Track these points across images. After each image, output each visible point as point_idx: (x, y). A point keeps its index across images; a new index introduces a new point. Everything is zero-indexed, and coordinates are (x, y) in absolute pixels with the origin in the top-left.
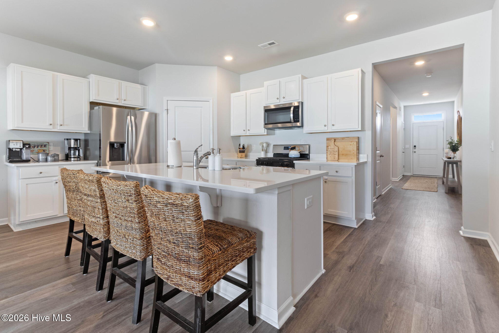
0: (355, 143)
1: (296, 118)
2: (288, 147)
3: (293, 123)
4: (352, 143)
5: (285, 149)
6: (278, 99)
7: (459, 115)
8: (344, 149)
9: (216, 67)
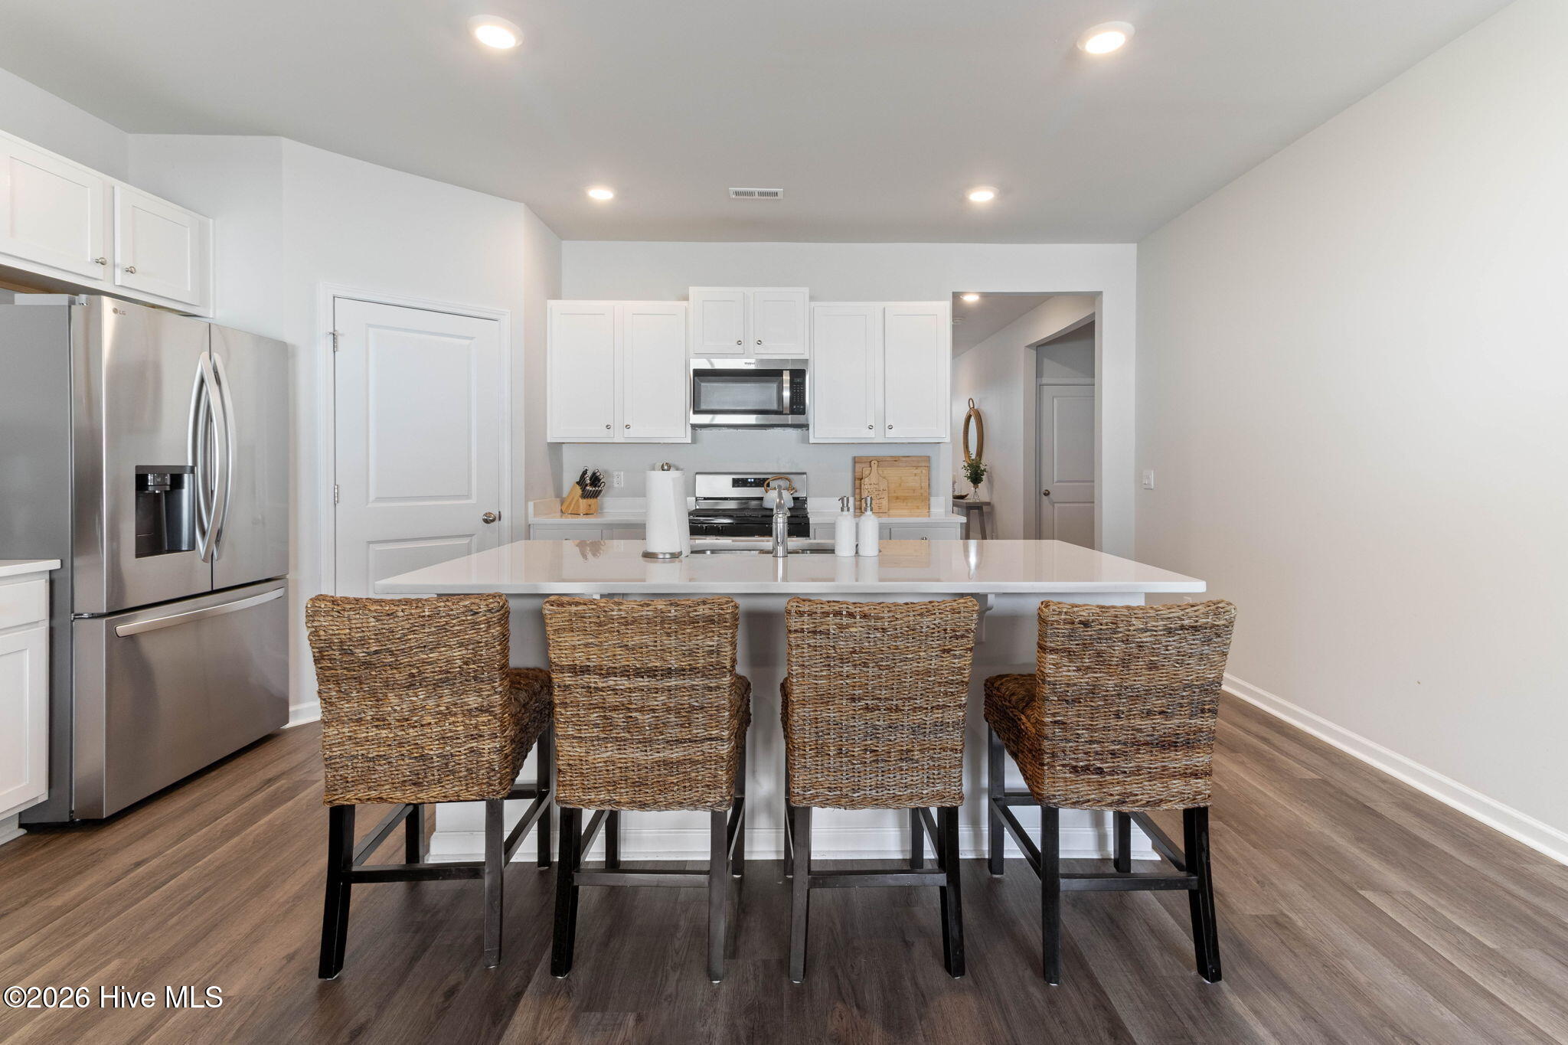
0: (924, 471)
1: (797, 404)
2: (747, 479)
3: (786, 414)
4: (918, 471)
5: (738, 486)
6: (739, 343)
7: (972, 406)
8: (900, 485)
9: (523, 204)
